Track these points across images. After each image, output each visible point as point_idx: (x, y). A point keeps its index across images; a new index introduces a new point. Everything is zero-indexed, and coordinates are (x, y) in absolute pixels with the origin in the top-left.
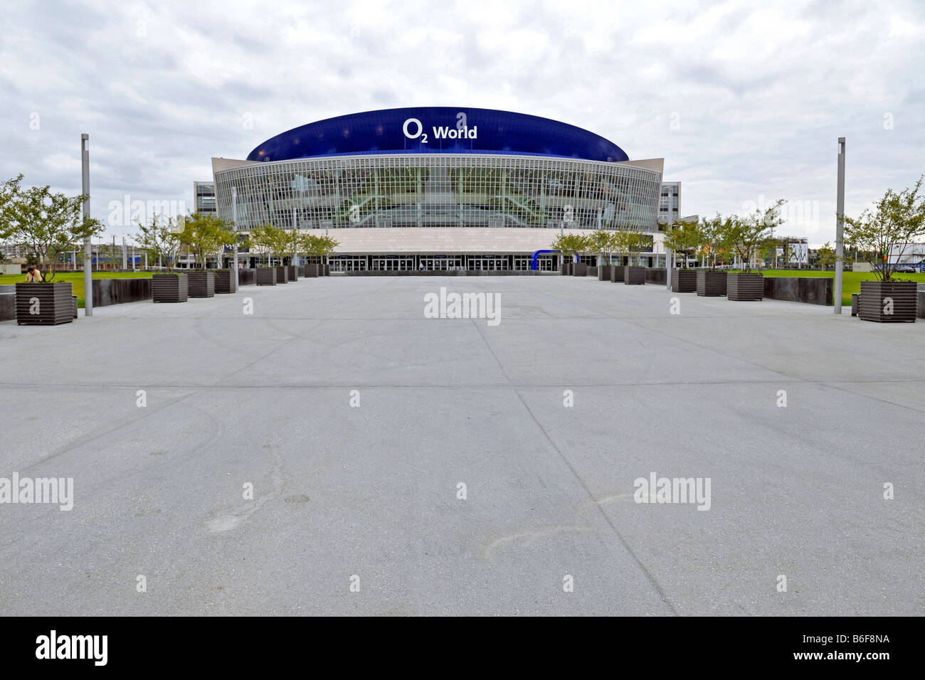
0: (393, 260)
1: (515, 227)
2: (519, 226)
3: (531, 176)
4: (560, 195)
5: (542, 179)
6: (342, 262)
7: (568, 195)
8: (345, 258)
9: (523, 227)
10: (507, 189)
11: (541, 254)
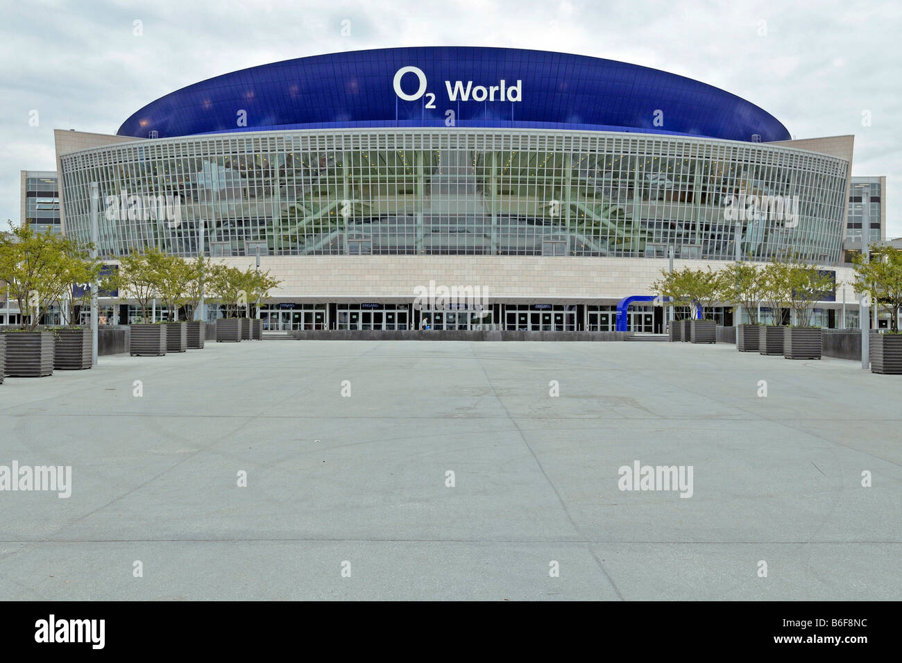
0: (372, 312)
1: (588, 255)
2: (595, 255)
3: (617, 166)
4: (668, 199)
5: (637, 172)
6: (283, 314)
7: (682, 201)
8: (289, 308)
9: (603, 255)
10: (574, 190)
11: (634, 303)
